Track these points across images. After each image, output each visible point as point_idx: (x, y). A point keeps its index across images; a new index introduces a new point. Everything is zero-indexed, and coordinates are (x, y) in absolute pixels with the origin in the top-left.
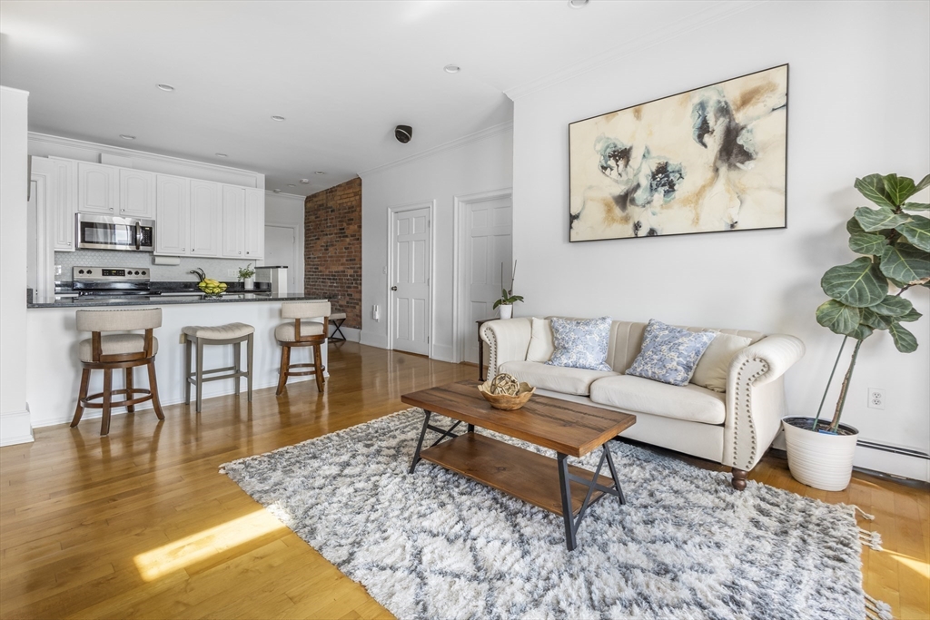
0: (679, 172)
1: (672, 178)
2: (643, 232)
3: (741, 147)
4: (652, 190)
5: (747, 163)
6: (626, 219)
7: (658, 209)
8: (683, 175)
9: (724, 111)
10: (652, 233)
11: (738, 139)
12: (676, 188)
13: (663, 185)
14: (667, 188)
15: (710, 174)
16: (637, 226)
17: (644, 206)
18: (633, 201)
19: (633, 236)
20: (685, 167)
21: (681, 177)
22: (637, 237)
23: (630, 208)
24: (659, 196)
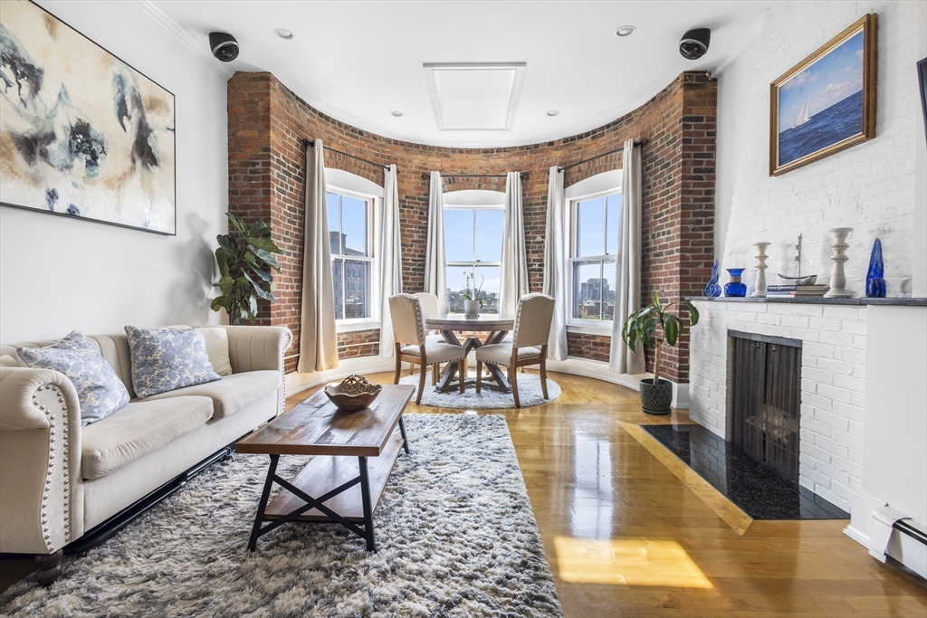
0: (101, 143)
1: (94, 147)
2: (61, 206)
3: (150, 148)
4: (71, 151)
5: (154, 166)
6: (36, 180)
7: (80, 182)
8: (105, 150)
9: (137, 101)
10: (72, 214)
11: (149, 139)
12: (99, 161)
13: (84, 152)
14: (89, 158)
15: (129, 163)
16: (52, 195)
17: (62, 170)
18: (45, 155)
19: (47, 209)
20: (107, 143)
21: (103, 151)
22: (51, 212)
23: (40, 164)
24: (80, 162)
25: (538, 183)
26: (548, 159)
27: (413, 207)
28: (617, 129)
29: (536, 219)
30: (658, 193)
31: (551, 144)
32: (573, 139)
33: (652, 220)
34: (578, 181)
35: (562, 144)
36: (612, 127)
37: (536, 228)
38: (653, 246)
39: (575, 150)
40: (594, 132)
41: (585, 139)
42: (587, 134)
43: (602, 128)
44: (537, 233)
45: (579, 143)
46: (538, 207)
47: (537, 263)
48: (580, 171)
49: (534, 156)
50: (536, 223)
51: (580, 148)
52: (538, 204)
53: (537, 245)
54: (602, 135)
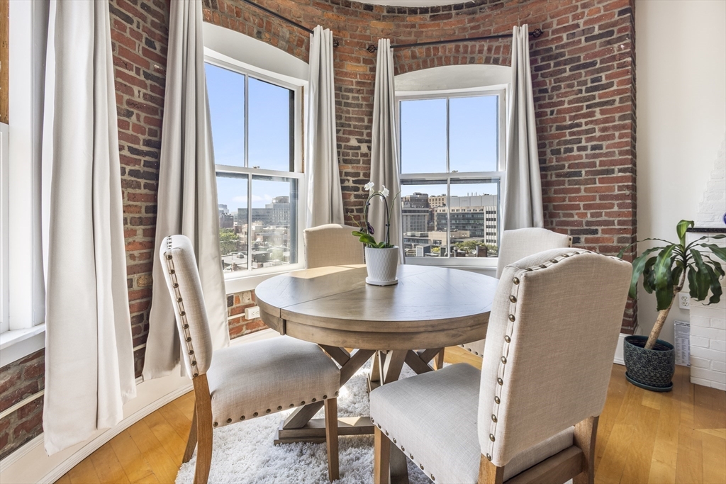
25: (352, 59)
26: (365, 29)
27: (130, 21)
28: (474, 13)
29: (348, 112)
30: (567, 99)
31: (369, 7)
32: (401, 10)
33: (554, 131)
34: (411, 69)
35: (385, 13)
36: (465, 10)
37: (349, 126)
38: (554, 163)
39: (406, 26)
40: (435, 9)
41: (419, 16)
42: (424, 11)
43: (448, 8)
44: (351, 133)
45: (410, 19)
46: (350, 95)
47: (351, 179)
48: (414, 57)
49: (343, 18)
50: (350, 119)
51: (413, 26)
52: (351, 91)
53: (351, 152)
54: (449, 16)
